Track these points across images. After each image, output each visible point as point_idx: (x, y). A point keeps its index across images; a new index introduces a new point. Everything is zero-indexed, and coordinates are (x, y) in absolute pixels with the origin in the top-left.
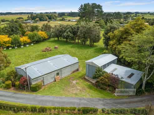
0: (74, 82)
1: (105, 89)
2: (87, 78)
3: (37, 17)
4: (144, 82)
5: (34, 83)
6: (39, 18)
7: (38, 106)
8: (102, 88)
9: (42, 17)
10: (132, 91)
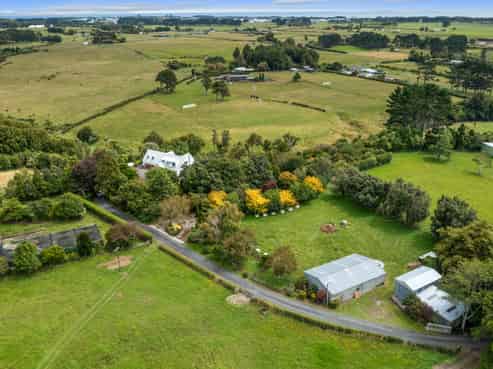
0: (379, 303)
1: (416, 320)
2: (394, 298)
3: (262, 59)
4: (464, 321)
5: (333, 299)
6: (268, 61)
7: (344, 326)
8: (412, 318)
9: (276, 60)
10: (447, 329)
